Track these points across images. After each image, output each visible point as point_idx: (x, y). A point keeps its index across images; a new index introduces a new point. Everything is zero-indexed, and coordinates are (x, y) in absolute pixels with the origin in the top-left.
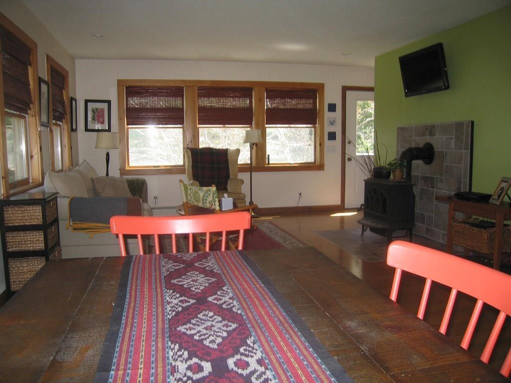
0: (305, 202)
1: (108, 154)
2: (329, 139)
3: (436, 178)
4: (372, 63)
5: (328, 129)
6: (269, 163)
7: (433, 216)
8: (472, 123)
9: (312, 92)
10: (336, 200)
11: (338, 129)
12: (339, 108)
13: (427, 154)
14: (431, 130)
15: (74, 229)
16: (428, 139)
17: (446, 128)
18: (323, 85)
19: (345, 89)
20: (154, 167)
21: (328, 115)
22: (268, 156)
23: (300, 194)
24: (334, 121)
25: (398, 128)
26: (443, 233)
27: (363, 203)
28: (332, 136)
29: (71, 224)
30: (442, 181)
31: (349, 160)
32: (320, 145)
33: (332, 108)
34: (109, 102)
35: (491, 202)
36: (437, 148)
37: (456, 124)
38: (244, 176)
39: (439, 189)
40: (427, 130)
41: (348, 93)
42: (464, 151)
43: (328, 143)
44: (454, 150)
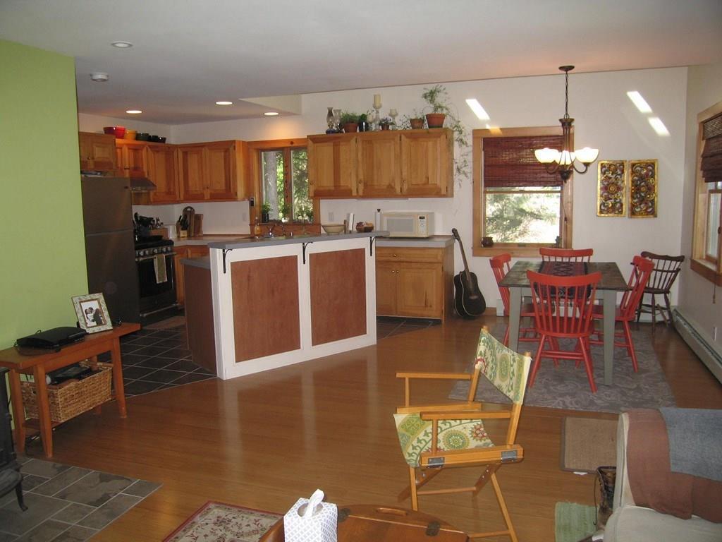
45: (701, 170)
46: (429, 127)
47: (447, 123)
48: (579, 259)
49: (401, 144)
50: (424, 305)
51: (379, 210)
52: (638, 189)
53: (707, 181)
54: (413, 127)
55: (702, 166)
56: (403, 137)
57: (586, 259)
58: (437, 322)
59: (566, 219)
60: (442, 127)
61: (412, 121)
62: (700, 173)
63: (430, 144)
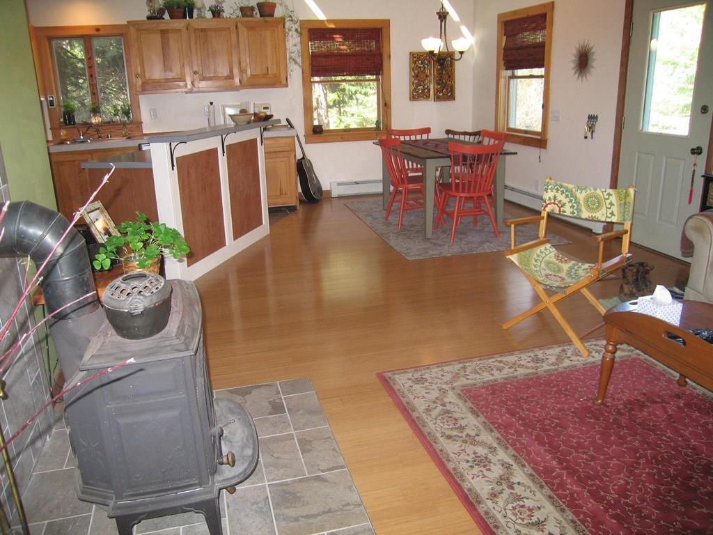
45: (504, 60)
46: (261, 16)
47: (278, 13)
48: (407, 138)
49: (238, 33)
50: (279, 193)
51: (211, 103)
52: (441, 77)
53: (507, 69)
54: (244, 15)
55: (504, 57)
56: (239, 25)
57: (425, 137)
58: (292, 209)
59: (386, 104)
60: (273, 16)
61: (242, 9)
62: (502, 63)
63: (268, 33)
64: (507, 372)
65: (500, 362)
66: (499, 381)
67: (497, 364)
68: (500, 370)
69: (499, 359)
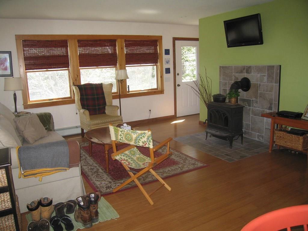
0: (154, 115)
1: (15, 95)
2: (166, 73)
3: (252, 100)
4: (197, 23)
5: (165, 66)
6: (129, 92)
7: (250, 123)
8: (280, 66)
9: (154, 42)
10: (171, 113)
11: (171, 66)
12: (171, 52)
13: (245, 84)
14: (248, 69)
15: (25, 176)
16: (245, 75)
17: (260, 69)
18: (161, 37)
19: (175, 39)
20: (50, 100)
21: (165, 57)
22: (128, 86)
23: (150, 111)
24: (169, 61)
25: (221, 67)
26: (258, 135)
27: (207, 119)
28: (168, 71)
29: (23, 173)
30: (257, 102)
31: (179, 85)
32: (161, 77)
33: (167, 52)
34: (10, 53)
35: (303, 118)
36: (253, 81)
37: (268, 66)
38: (116, 102)
39: (254, 107)
40: (244, 69)
41: (176, 42)
42: (274, 84)
43: (165, 76)
44: (266, 83)
64: (167, 170)
65: (169, 173)
66: (168, 167)
67: (170, 172)
68: (169, 171)
69: (170, 174)
